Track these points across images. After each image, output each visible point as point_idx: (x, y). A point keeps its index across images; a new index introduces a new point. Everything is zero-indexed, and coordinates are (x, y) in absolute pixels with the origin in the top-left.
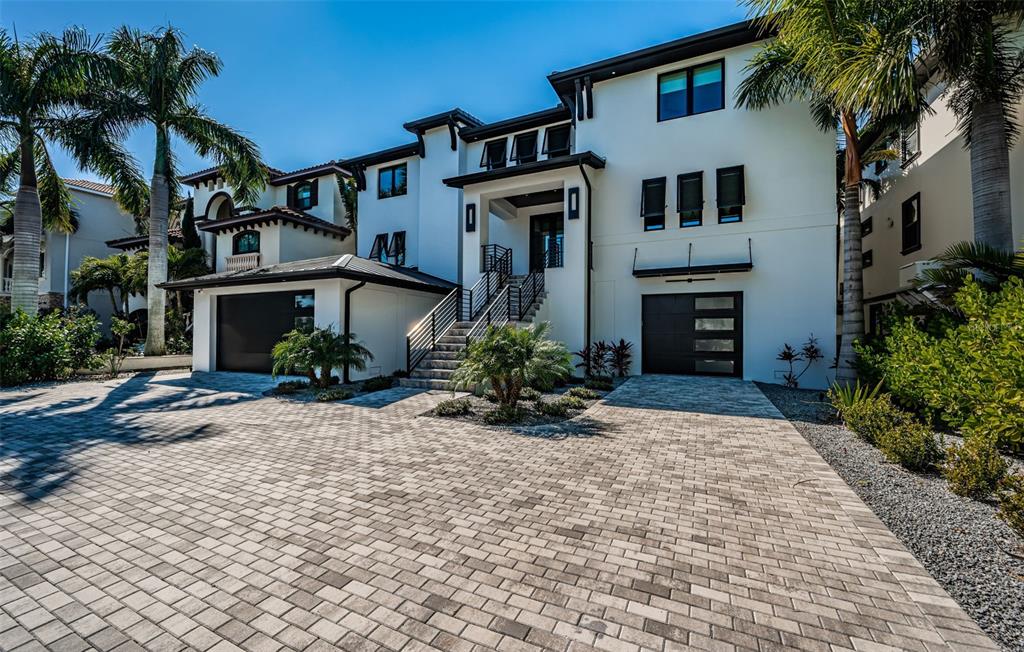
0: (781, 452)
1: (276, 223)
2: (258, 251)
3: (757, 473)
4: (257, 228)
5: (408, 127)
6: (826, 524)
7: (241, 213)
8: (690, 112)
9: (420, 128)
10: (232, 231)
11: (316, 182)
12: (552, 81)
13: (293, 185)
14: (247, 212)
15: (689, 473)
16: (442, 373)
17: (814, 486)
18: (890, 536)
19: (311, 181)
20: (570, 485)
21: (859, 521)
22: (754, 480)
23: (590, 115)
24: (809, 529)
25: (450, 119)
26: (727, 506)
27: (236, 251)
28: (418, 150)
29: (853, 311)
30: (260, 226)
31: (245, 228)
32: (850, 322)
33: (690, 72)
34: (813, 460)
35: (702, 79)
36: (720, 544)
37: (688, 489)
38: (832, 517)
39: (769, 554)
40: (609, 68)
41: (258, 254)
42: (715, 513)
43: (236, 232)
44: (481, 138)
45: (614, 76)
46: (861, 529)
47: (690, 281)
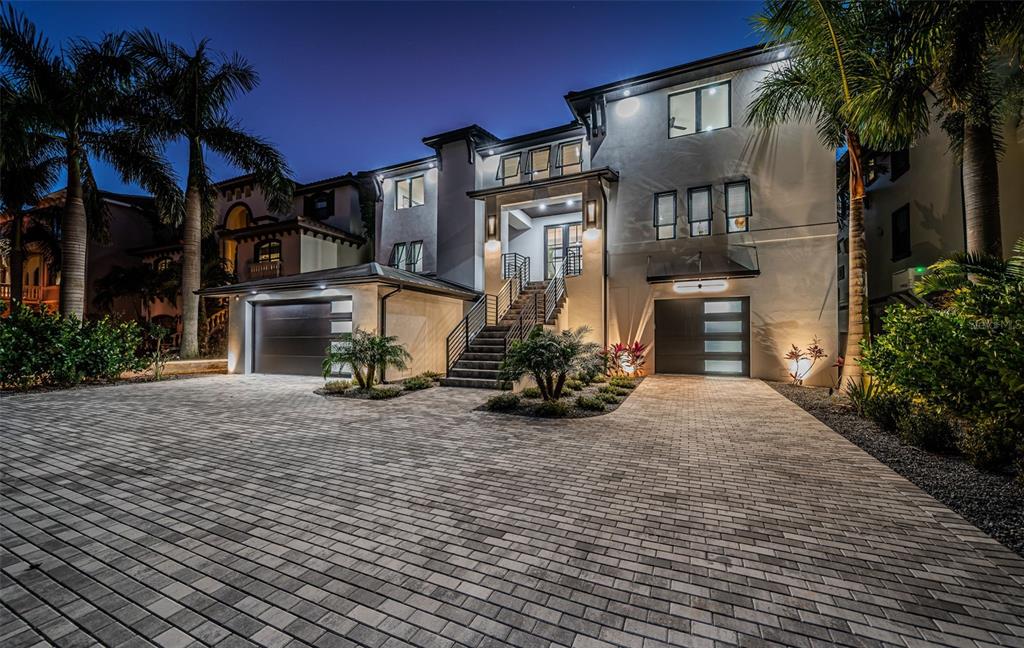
0: (812, 437)
1: (298, 232)
2: (279, 259)
3: (799, 454)
4: (278, 237)
6: (872, 490)
9: (438, 143)
10: (253, 240)
11: (332, 193)
12: (567, 98)
13: (309, 195)
14: (267, 222)
15: (740, 454)
16: (479, 373)
17: (852, 463)
18: (930, 499)
19: (328, 191)
20: (643, 463)
21: (900, 488)
22: (799, 459)
24: (860, 494)
26: (784, 479)
27: (256, 258)
28: (436, 163)
30: (282, 235)
31: (267, 237)
33: (698, 93)
34: (843, 443)
36: (792, 505)
37: (746, 466)
38: (876, 485)
39: (834, 511)
41: (280, 262)
42: (776, 483)
43: (257, 241)
46: (904, 494)
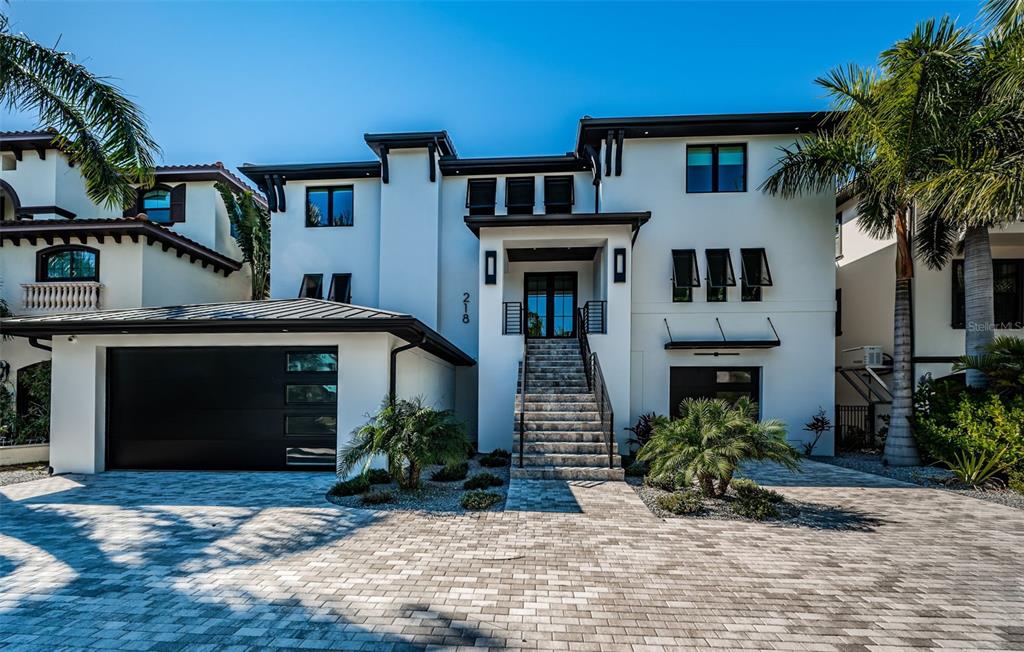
1: (136, 240)
2: (96, 278)
4: (92, 243)
5: (371, 140)
7: (37, 217)
8: (715, 190)
9: (385, 143)
10: (34, 243)
11: (183, 187)
12: (583, 127)
16: (564, 459)
19: (173, 185)
23: (618, 173)
25: (432, 142)
27: (42, 274)
28: (376, 172)
29: (905, 388)
30: (101, 241)
31: (67, 240)
32: (903, 397)
33: (715, 149)
35: (727, 159)
40: (643, 127)
41: (98, 284)
43: (42, 244)
44: (463, 172)
45: (647, 136)
47: (716, 354)
